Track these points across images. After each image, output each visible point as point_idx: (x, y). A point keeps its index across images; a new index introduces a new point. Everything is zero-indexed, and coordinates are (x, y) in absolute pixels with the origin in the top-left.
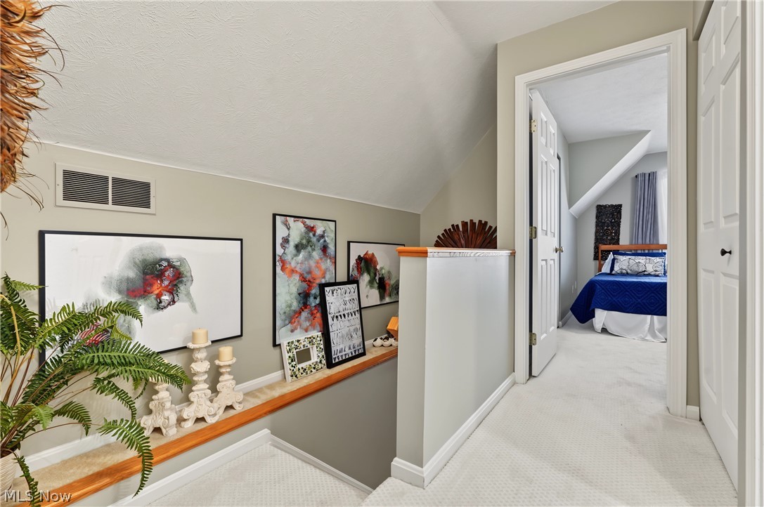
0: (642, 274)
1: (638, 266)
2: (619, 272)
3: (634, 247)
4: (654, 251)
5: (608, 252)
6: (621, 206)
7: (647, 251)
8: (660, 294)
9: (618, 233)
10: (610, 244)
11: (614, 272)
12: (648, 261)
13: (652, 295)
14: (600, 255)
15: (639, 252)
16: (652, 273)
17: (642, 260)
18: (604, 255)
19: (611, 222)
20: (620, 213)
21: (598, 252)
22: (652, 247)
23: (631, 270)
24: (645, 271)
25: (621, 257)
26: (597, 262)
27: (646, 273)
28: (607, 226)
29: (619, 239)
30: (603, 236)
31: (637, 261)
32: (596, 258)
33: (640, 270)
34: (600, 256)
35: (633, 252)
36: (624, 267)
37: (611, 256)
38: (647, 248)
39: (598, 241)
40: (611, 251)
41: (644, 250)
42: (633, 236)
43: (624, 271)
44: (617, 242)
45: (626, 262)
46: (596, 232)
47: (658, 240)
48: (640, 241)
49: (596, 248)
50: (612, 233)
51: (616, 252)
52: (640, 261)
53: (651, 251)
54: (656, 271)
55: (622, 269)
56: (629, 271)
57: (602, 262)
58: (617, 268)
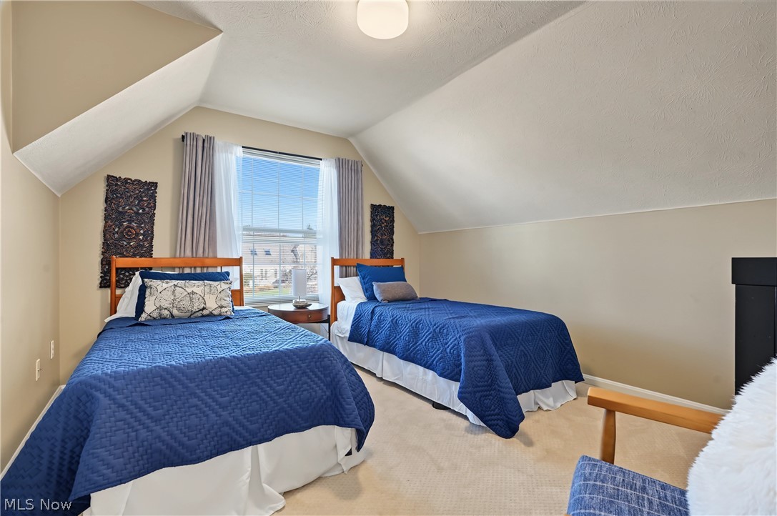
0: (199, 314)
1: (191, 300)
2: (155, 315)
3: (177, 262)
4: (211, 270)
5: (132, 271)
6: (155, 185)
7: (198, 271)
8: (268, 384)
9: (149, 236)
10: (134, 256)
11: (144, 317)
12: (207, 289)
13: (254, 389)
14: (114, 279)
15: (187, 271)
16: (216, 312)
17: (196, 287)
18: (123, 278)
19: (137, 213)
20: (153, 197)
21: (109, 271)
22: (208, 262)
23: (179, 309)
24: (204, 309)
25: (159, 282)
26: (108, 291)
27: (205, 312)
28: (130, 221)
29: (152, 246)
30: (120, 239)
31: (189, 290)
32: (105, 283)
33: (195, 308)
34: (112, 279)
35: (177, 272)
36: (165, 304)
37: (137, 280)
38: (199, 264)
39: (110, 248)
40: (137, 269)
41: (195, 268)
42: (177, 241)
43: (166, 313)
44: (149, 253)
45: (170, 293)
46: (105, 232)
47: (215, 251)
48: (188, 253)
49: (106, 263)
50: (138, 234)
51: (147, 274)
52: (195, 290)
53: (205, 270)
54: (221, 307)
55: (160, 308)
56: (175, 312)
57: (118, 292)
58: (150, 307)
